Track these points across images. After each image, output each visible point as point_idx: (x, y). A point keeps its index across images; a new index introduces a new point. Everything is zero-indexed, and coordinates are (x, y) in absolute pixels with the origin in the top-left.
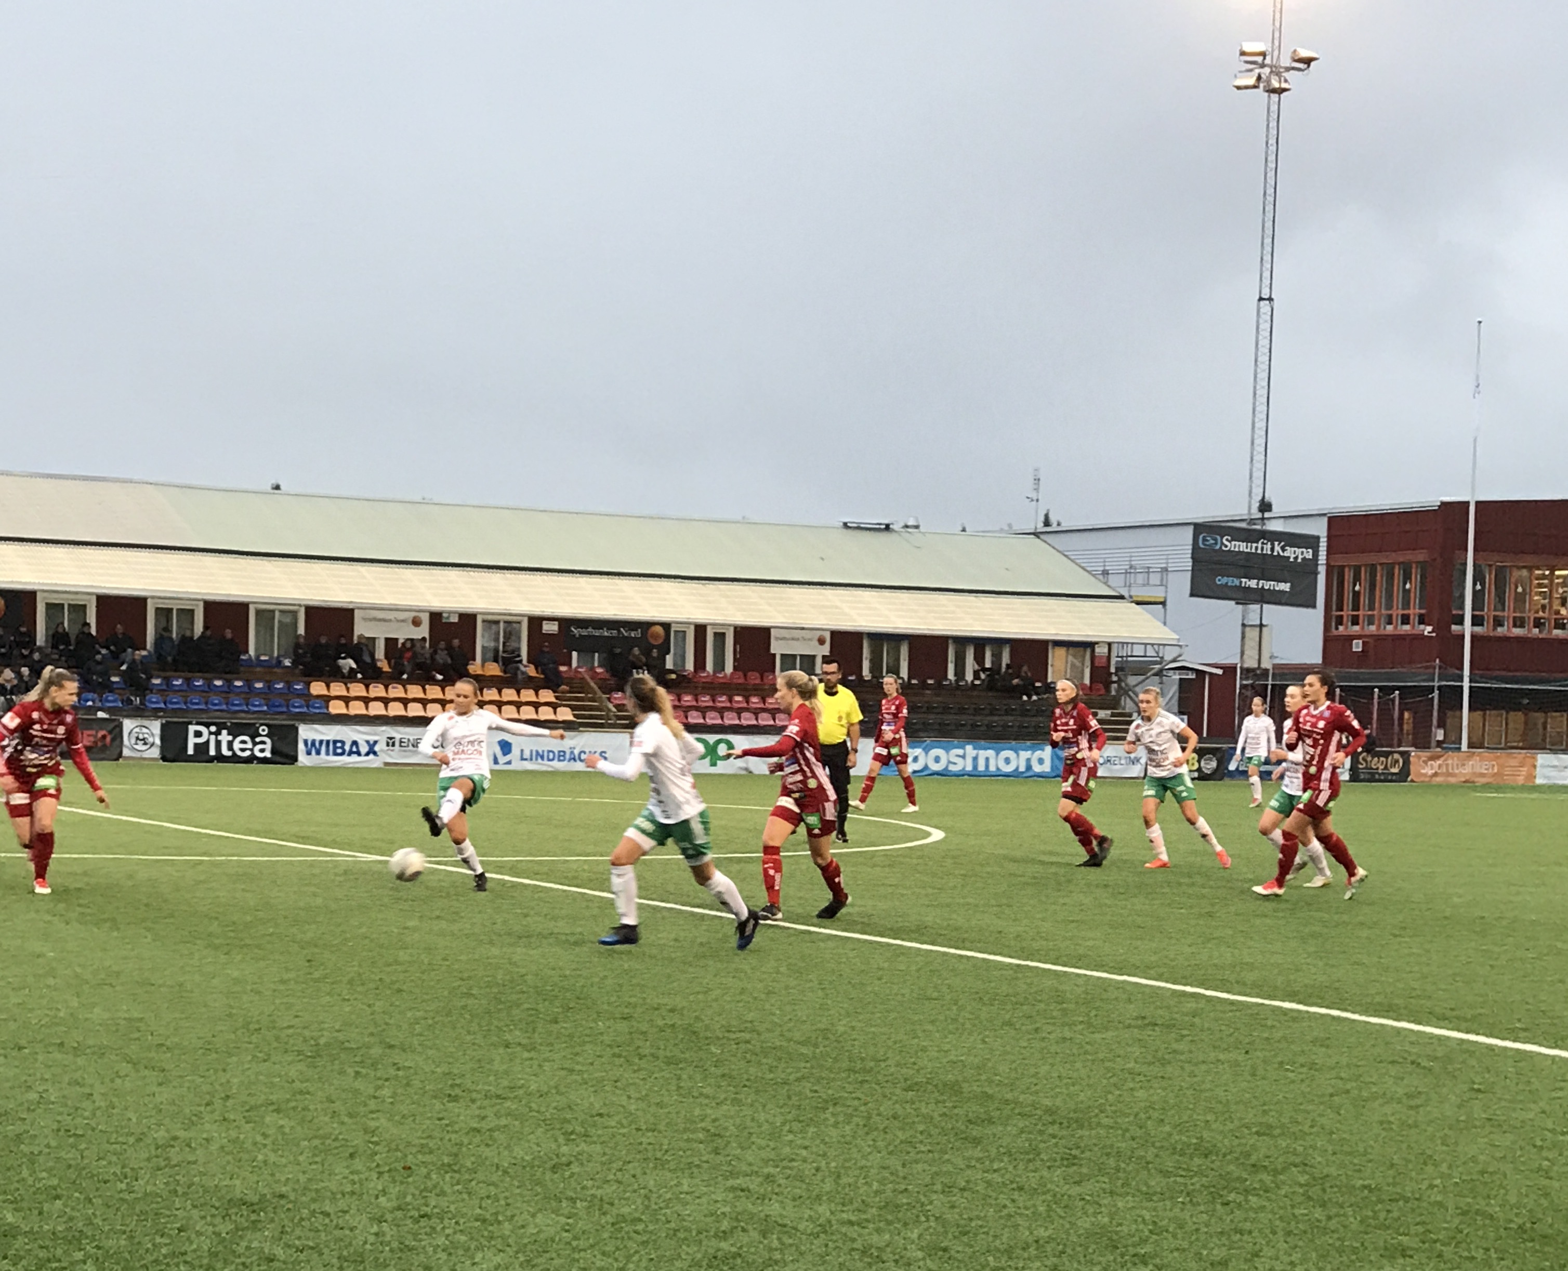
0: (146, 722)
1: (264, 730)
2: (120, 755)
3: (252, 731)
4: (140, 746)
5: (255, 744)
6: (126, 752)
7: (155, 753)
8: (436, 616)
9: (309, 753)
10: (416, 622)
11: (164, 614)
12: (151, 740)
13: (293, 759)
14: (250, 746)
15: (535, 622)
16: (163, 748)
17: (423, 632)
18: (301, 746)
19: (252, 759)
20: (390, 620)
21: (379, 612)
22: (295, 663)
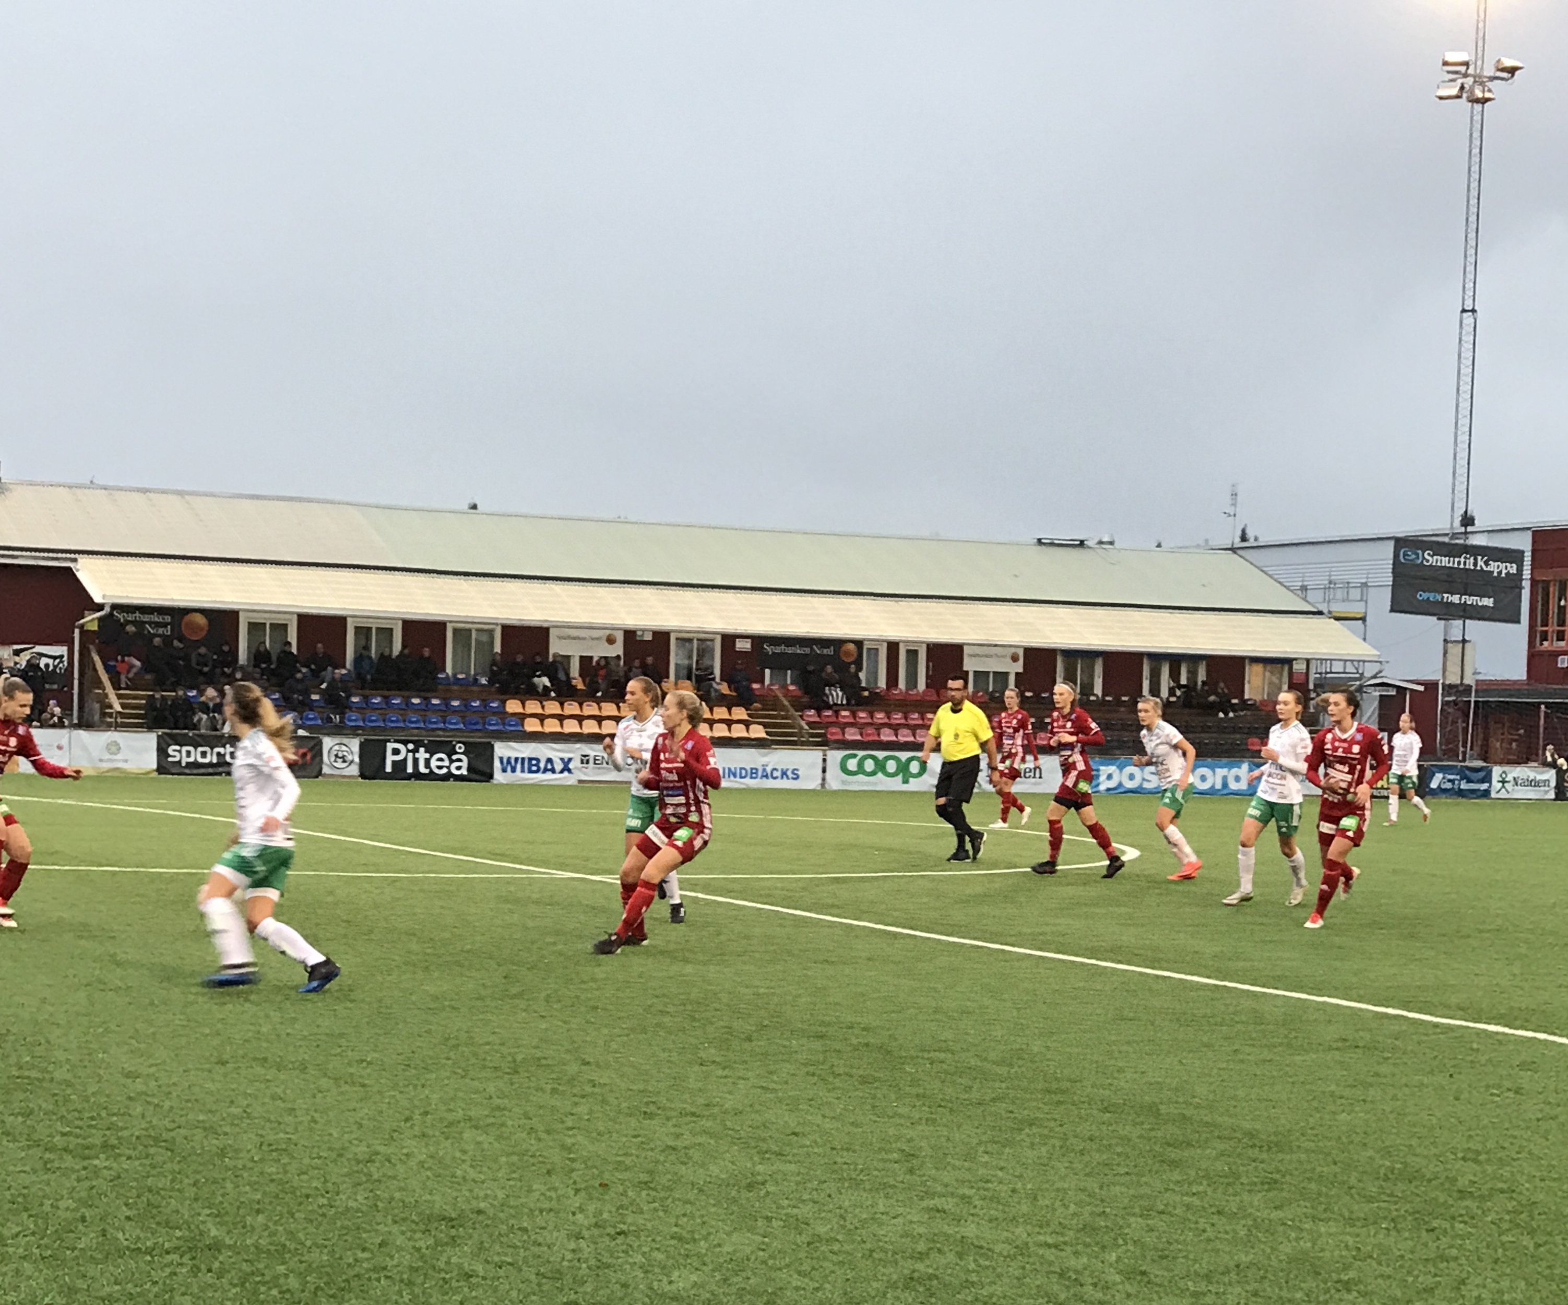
0: (345, 741)
1: (460, 748)
2: (319, 773)
3: (448, 748)
4: (339, 764)
5: (452, 761)
6: (326, 770)
7: (354, 770)
8: (630, 634)
9: (504, 770)
10: (611, 641)
11: (363, 632)
12: (350, 758)
13: (491, 776)
14: (446, 763)
15: (729, 640)
16: (362, 766)
17: (617, 650)
18: (497, 764)
19: (449, 776)
20: (584, 639)
21: (574, 630)
22: (491, 681)
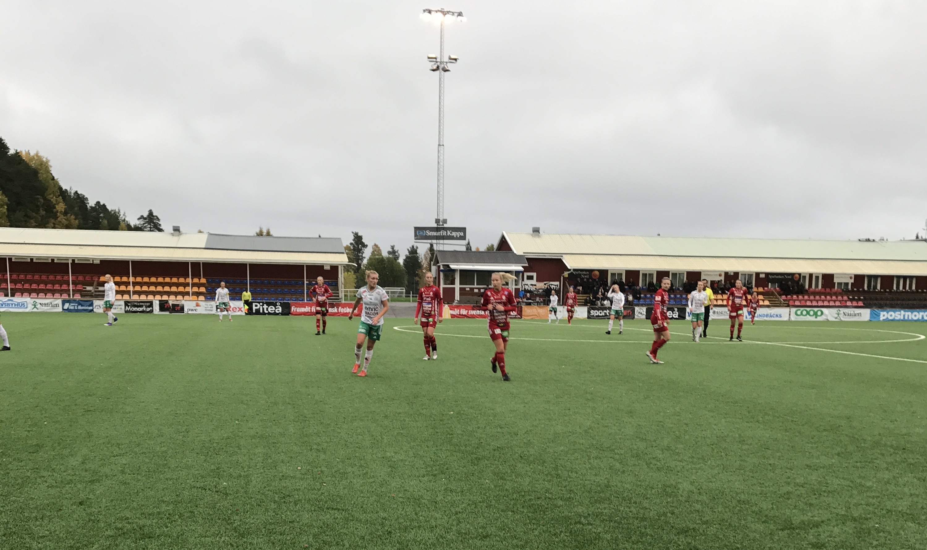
0: (642, 308)
1: (676, 309)
2: (634, 318)
4: (640, 315)
5: (673, 313)
6: (636, 317)
7: (644, 317)
8: (726, 274)
10: (720, 275)
11: (645, 275)
12: (643, 313)
13: (684, 318)
14: (672, 314)
15: (758, 274)
16: (646, 316)
19: (672, 318)
20: (712, 275)
21: (709, 272)
22: (684, 289)
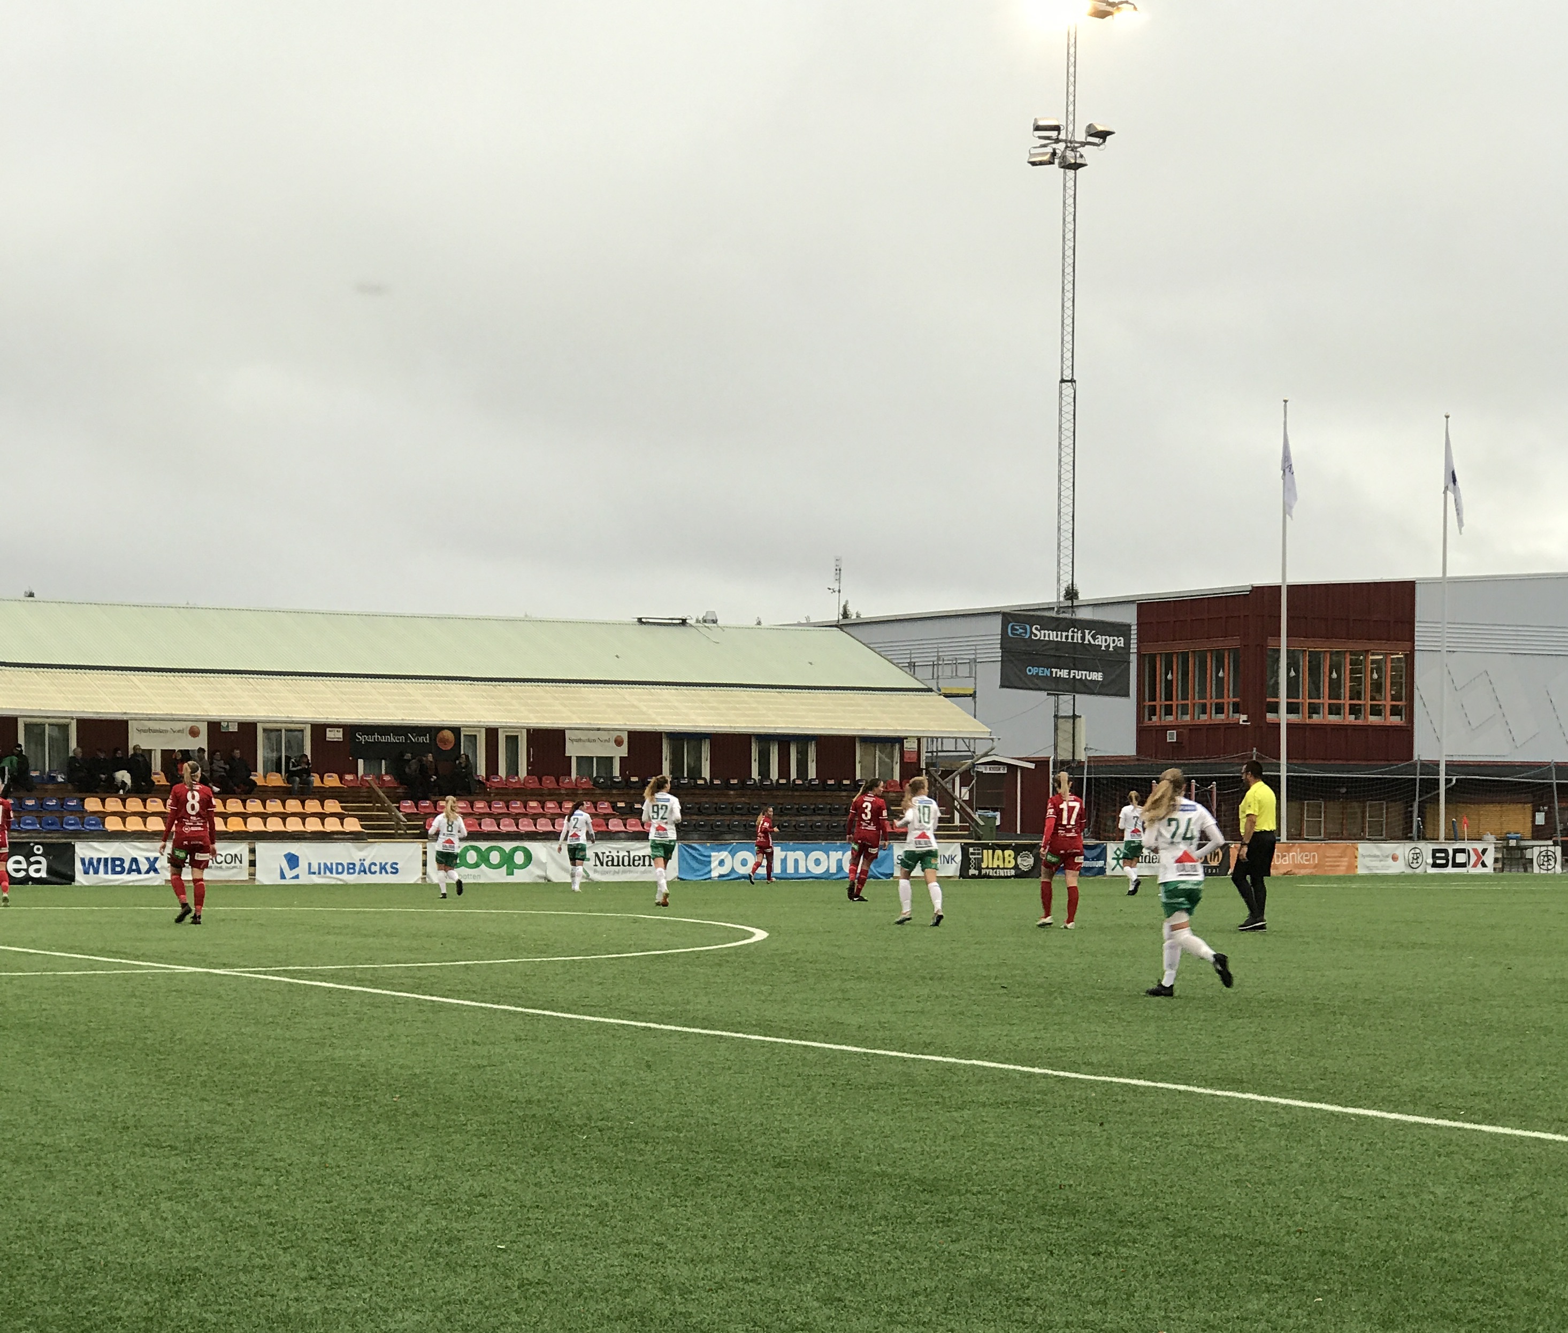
1: (38, 850)
3: (26, 851)
5: (30, 864)
8: (214, 727)
9: (86, 872)
13: (72, 879)
14: (24, 866)
15: (319, 729)
18: (78, 866)
19: (27, 880)
20: (166, 731)
21: (154, 724)
22: (69, 780)
